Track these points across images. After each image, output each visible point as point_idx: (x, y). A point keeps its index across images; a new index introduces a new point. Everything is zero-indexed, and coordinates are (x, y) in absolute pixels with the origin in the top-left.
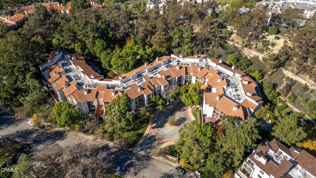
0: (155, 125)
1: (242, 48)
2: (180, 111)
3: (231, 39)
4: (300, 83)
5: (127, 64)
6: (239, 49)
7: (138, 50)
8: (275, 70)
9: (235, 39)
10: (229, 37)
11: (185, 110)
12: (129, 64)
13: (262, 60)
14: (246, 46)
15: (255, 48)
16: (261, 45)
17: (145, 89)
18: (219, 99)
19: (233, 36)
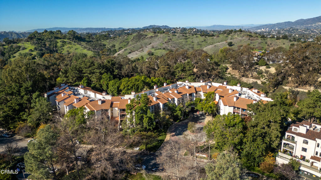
0: (174, 133)
1: (240, 77)
2: (197, 123)
3: (228, 72)
4: (303, 92)
5: (137, 86)
6: (238, 79)
7: (145, 79)
8: (276, 88)
9: (231, 72)
10: (226, 71)
11: (201, 122)
12: (139, 86)
13: (261, 84)
14: (243, 76)
15: (251, 77)
16: (256, 74)
17: (160, 99)
18: (236, 100)
19: (228, 70)
